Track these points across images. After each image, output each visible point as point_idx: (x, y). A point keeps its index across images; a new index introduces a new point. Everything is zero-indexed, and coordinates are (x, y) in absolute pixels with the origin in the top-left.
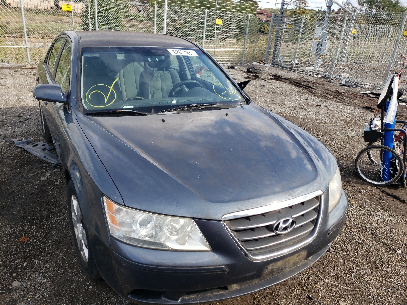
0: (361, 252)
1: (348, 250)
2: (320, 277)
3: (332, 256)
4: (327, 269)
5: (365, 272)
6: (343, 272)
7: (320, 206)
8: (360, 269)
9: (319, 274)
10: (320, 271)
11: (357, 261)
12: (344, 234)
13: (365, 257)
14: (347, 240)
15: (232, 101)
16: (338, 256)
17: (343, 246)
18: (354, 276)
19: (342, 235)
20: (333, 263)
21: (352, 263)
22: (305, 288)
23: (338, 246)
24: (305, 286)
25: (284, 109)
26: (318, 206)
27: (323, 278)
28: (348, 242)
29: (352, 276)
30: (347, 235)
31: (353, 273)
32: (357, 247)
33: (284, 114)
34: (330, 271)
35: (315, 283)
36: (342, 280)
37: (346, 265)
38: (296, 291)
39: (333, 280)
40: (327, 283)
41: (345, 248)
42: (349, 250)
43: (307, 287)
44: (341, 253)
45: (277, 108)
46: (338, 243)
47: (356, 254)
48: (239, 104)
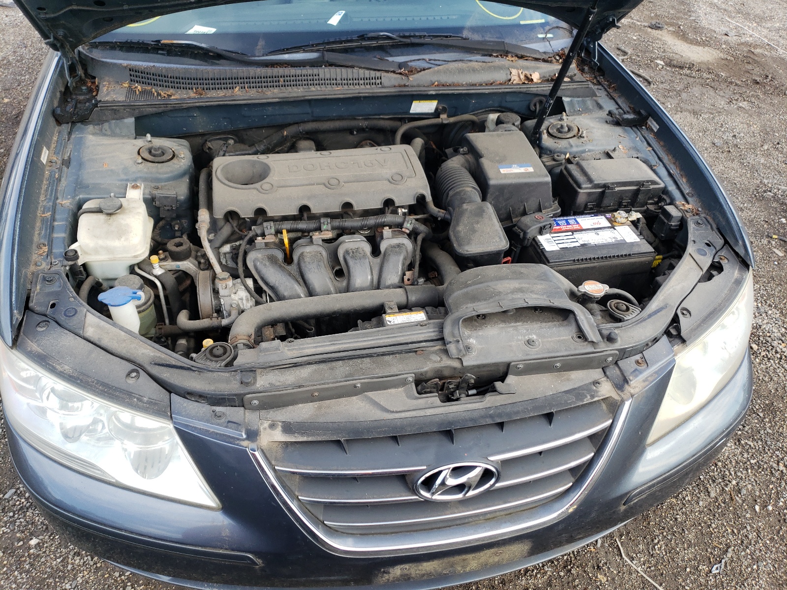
0: (775, 505)
1: (739, 491)
2: (619, 550)
3: (684, 499)
4: (651, 533)
5: (755, 567)
6: (692, 553)
7: (609, 430)
8: (745, 557)
9: (622, 543)
10: (628, 533)
11: (749, 528)
12: (754, 440)
13: (779, 521)
14: (753, 461)
15: (519, 26)
16: (701, 503)
17: (731, 474)
18: (718, 571)
19: (743, 442)
20: (676, 519)
21: (733, 531)
22: (562, 574)
23: (716, 473)
24: (565, 567)
25: (765, 32)
26: (606, 429)
27: (628, 555)
28: (752, 468)
29: (711, 572)
30: (760, 443)
31: (721, 562)
32: (771, 486)
33: (756, 46)
34: (656, 541)
35: (598, 567)
36: (676, 576)
37: (712, 534)
38: (536, 575)
39: (653, 568)
40: (630, 574)
41: (734, 482)
42: (744, 491)
43: (570, 571)
44: (713, 495)
45: (746, 28)
46: (720, 464)
47: (757, 508)
48: (541, 36)
